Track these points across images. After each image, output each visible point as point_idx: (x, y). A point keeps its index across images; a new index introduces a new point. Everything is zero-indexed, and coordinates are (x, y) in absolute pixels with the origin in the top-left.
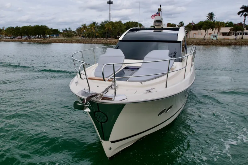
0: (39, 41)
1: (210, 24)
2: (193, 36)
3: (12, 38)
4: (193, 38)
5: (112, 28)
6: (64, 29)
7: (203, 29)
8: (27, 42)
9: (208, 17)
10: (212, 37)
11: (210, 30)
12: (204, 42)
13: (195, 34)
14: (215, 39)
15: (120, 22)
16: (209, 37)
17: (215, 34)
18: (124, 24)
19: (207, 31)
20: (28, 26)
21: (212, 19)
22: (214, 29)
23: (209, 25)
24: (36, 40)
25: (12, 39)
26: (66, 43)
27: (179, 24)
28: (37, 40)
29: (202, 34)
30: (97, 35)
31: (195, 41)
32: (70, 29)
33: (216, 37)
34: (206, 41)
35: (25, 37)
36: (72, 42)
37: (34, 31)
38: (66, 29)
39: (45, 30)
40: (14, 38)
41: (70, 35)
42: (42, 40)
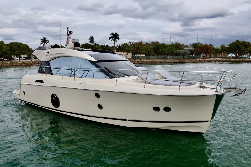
9: (90, 40)
15: (2, 42)
18: (7, 45)
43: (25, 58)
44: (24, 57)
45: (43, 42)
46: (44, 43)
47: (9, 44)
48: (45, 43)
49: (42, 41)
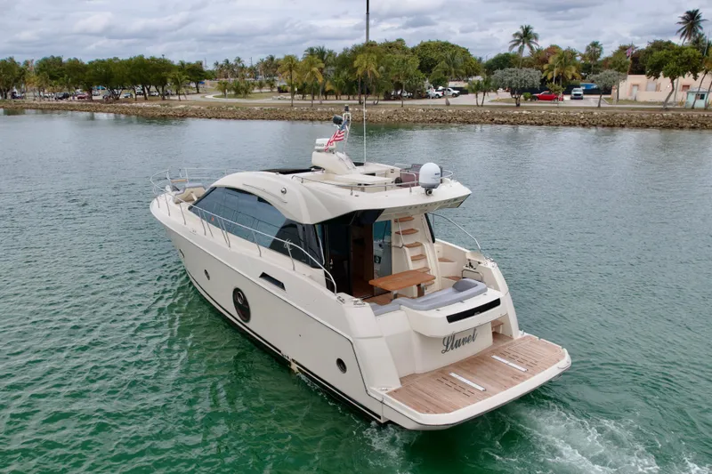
0: (147, 108)
1: (689, 57)
2: (631, 94)
3: (61, 99)
4: (630, 98)
5: (377, 69)
6: (220, 63)
7: (665, 76)
8: (109, 112)
9: (682, 26)
10: (692, 98)
11: (686, 76)
12: (663, 118)
13: (638, 85)
14: (700, 104)
15: (399, 44)
16: (680, 96)
17: (701, 90)
18: (413, 50)
19: (675, 81)
20: (110, 61)
21: (695, 31)
22: (700, 75)
23: (686, 63)
24: (139, 104)
25: (61, 102)
26: (234, 118)
27: (588, 49)
28: (139, 108)
29: (657, 88)
30: (327, 89)
31: (636, 114)
32: (239, 60)
33: (702, 97)
34: (670, 114)
35: (100, 94)
36: (251, 116)
37: (129, 76)
38: (227, 61)
39: (164, 74)
40: (66, 96)
41: (242, 88)
42: (156, 104)
43: (456, 92)
44: (454, 89)
45: (519, 42)
46: (523, 46)
47: (417, 48)
48: (526, 45)
49: (517, 38)
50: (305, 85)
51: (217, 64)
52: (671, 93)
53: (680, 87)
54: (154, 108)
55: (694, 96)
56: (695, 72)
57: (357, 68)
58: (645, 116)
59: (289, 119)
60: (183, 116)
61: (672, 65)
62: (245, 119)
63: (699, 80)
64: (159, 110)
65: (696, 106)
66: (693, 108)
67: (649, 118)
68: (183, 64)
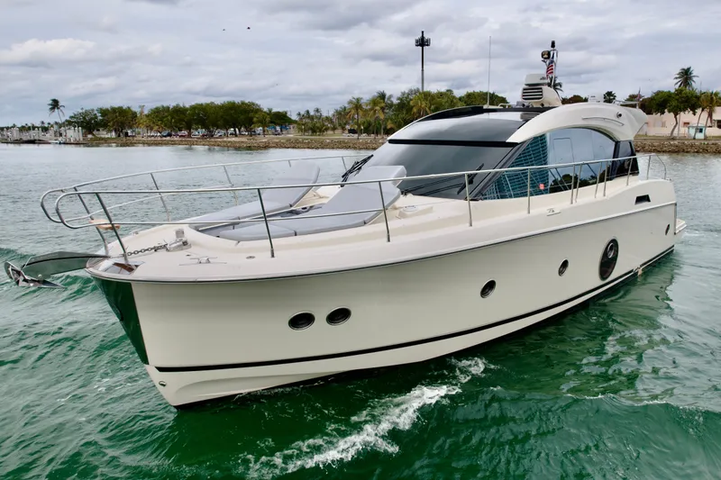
0: (236, 142)
1: (687, 97)
3: (165, 136)
4: (641, 134)
5: (429, 108)
6: (302, 113)
7: (669, 112)
8: (204, 145)
10: (692, 132)
11: (687, 112)
12: (671, 145)
13: (648, 123)
14: (700, 136)
15: (449, 93)
16: (683, 131)
17: (700, 124)
18: (460, 99)
19: (678, 116)
20: (208, 105)
21: (690, 85)
22: (698, 111)
23: (686, 102)
24: (229, 139)
25: (164, 138)
26: (308, 148)
28: (230, 142)
29: (663, 125)
30: (389, 127)
31: (648, 142)
32: (317, 110)
33: (701, 131)
34: (676, 142)
35: (199, 132)
36: (323, 146)
37: (222, 117)
38: (308, 112)
39: (251, 115)
40: (169, 135)
41: (318, 128)
42: (244, 139)
50: (370, 124)
51: (299, 114)
52: (675, 127)
53: (681, 123)
54: (242, 142)
55: (694, 130)
56: (693, 109)
57: (412, 107)
58: (656, 144)
59: (355, 148)
60: (266, 147)
61: (674, 103)
62: (317, 148)
63: (698, 115)
64: (246, 143)
65: (697, 137)
66: (694, 139)
67: (658, 146)
68: (270, 111)
